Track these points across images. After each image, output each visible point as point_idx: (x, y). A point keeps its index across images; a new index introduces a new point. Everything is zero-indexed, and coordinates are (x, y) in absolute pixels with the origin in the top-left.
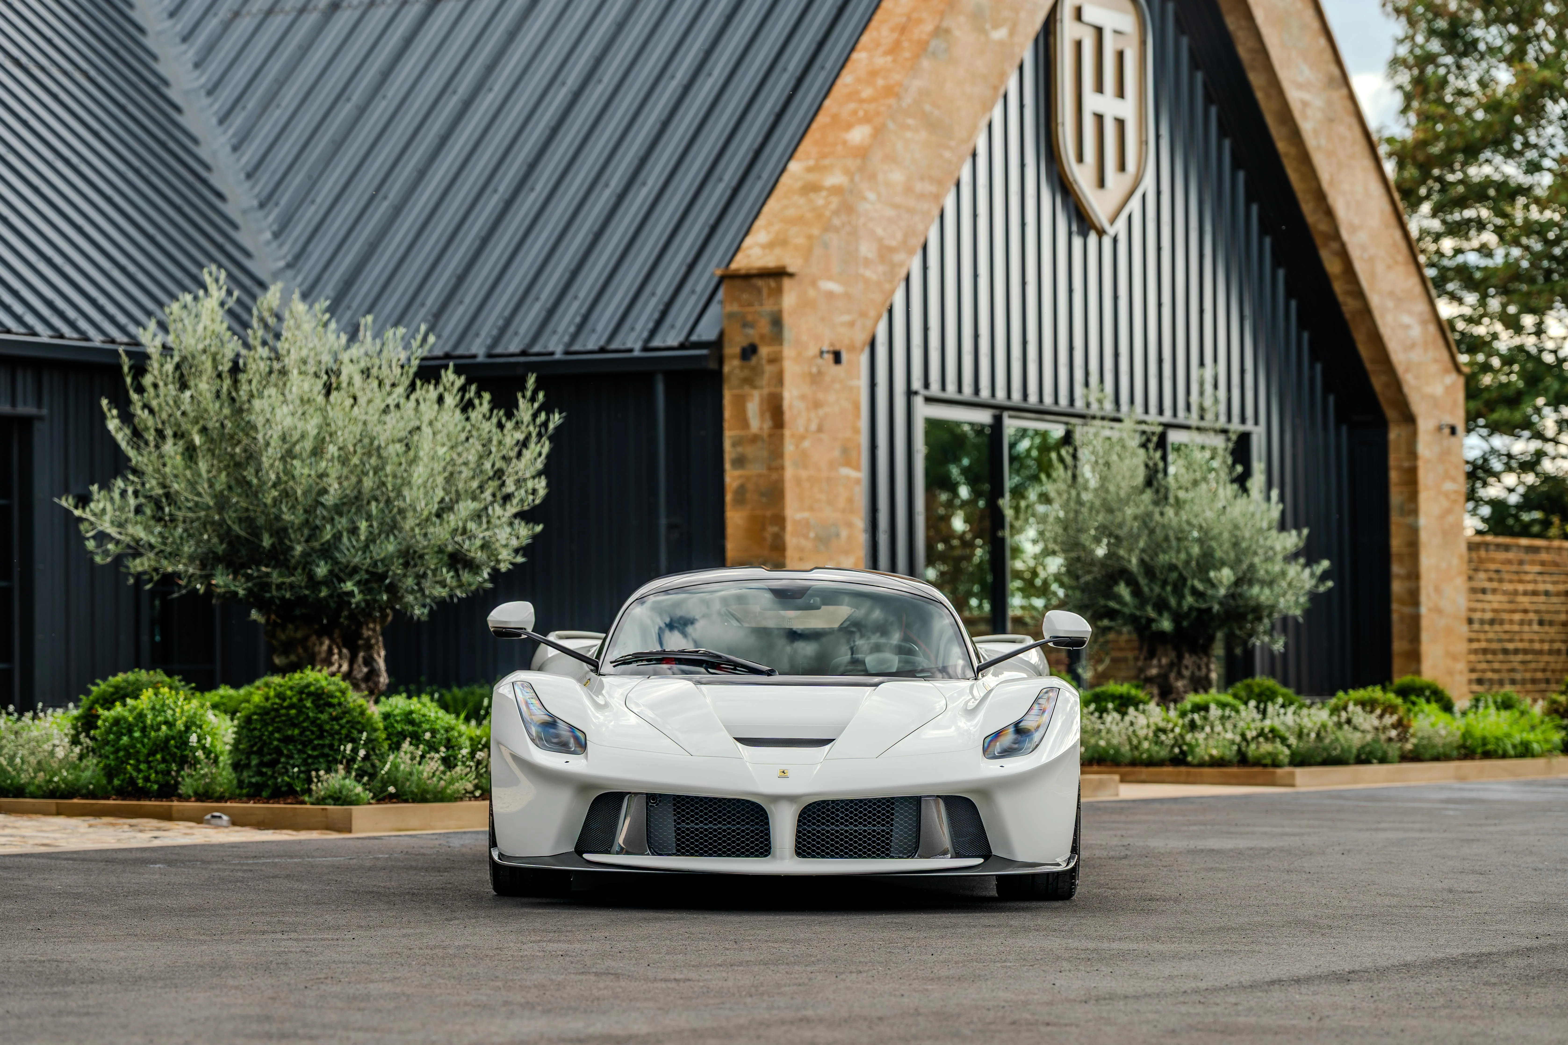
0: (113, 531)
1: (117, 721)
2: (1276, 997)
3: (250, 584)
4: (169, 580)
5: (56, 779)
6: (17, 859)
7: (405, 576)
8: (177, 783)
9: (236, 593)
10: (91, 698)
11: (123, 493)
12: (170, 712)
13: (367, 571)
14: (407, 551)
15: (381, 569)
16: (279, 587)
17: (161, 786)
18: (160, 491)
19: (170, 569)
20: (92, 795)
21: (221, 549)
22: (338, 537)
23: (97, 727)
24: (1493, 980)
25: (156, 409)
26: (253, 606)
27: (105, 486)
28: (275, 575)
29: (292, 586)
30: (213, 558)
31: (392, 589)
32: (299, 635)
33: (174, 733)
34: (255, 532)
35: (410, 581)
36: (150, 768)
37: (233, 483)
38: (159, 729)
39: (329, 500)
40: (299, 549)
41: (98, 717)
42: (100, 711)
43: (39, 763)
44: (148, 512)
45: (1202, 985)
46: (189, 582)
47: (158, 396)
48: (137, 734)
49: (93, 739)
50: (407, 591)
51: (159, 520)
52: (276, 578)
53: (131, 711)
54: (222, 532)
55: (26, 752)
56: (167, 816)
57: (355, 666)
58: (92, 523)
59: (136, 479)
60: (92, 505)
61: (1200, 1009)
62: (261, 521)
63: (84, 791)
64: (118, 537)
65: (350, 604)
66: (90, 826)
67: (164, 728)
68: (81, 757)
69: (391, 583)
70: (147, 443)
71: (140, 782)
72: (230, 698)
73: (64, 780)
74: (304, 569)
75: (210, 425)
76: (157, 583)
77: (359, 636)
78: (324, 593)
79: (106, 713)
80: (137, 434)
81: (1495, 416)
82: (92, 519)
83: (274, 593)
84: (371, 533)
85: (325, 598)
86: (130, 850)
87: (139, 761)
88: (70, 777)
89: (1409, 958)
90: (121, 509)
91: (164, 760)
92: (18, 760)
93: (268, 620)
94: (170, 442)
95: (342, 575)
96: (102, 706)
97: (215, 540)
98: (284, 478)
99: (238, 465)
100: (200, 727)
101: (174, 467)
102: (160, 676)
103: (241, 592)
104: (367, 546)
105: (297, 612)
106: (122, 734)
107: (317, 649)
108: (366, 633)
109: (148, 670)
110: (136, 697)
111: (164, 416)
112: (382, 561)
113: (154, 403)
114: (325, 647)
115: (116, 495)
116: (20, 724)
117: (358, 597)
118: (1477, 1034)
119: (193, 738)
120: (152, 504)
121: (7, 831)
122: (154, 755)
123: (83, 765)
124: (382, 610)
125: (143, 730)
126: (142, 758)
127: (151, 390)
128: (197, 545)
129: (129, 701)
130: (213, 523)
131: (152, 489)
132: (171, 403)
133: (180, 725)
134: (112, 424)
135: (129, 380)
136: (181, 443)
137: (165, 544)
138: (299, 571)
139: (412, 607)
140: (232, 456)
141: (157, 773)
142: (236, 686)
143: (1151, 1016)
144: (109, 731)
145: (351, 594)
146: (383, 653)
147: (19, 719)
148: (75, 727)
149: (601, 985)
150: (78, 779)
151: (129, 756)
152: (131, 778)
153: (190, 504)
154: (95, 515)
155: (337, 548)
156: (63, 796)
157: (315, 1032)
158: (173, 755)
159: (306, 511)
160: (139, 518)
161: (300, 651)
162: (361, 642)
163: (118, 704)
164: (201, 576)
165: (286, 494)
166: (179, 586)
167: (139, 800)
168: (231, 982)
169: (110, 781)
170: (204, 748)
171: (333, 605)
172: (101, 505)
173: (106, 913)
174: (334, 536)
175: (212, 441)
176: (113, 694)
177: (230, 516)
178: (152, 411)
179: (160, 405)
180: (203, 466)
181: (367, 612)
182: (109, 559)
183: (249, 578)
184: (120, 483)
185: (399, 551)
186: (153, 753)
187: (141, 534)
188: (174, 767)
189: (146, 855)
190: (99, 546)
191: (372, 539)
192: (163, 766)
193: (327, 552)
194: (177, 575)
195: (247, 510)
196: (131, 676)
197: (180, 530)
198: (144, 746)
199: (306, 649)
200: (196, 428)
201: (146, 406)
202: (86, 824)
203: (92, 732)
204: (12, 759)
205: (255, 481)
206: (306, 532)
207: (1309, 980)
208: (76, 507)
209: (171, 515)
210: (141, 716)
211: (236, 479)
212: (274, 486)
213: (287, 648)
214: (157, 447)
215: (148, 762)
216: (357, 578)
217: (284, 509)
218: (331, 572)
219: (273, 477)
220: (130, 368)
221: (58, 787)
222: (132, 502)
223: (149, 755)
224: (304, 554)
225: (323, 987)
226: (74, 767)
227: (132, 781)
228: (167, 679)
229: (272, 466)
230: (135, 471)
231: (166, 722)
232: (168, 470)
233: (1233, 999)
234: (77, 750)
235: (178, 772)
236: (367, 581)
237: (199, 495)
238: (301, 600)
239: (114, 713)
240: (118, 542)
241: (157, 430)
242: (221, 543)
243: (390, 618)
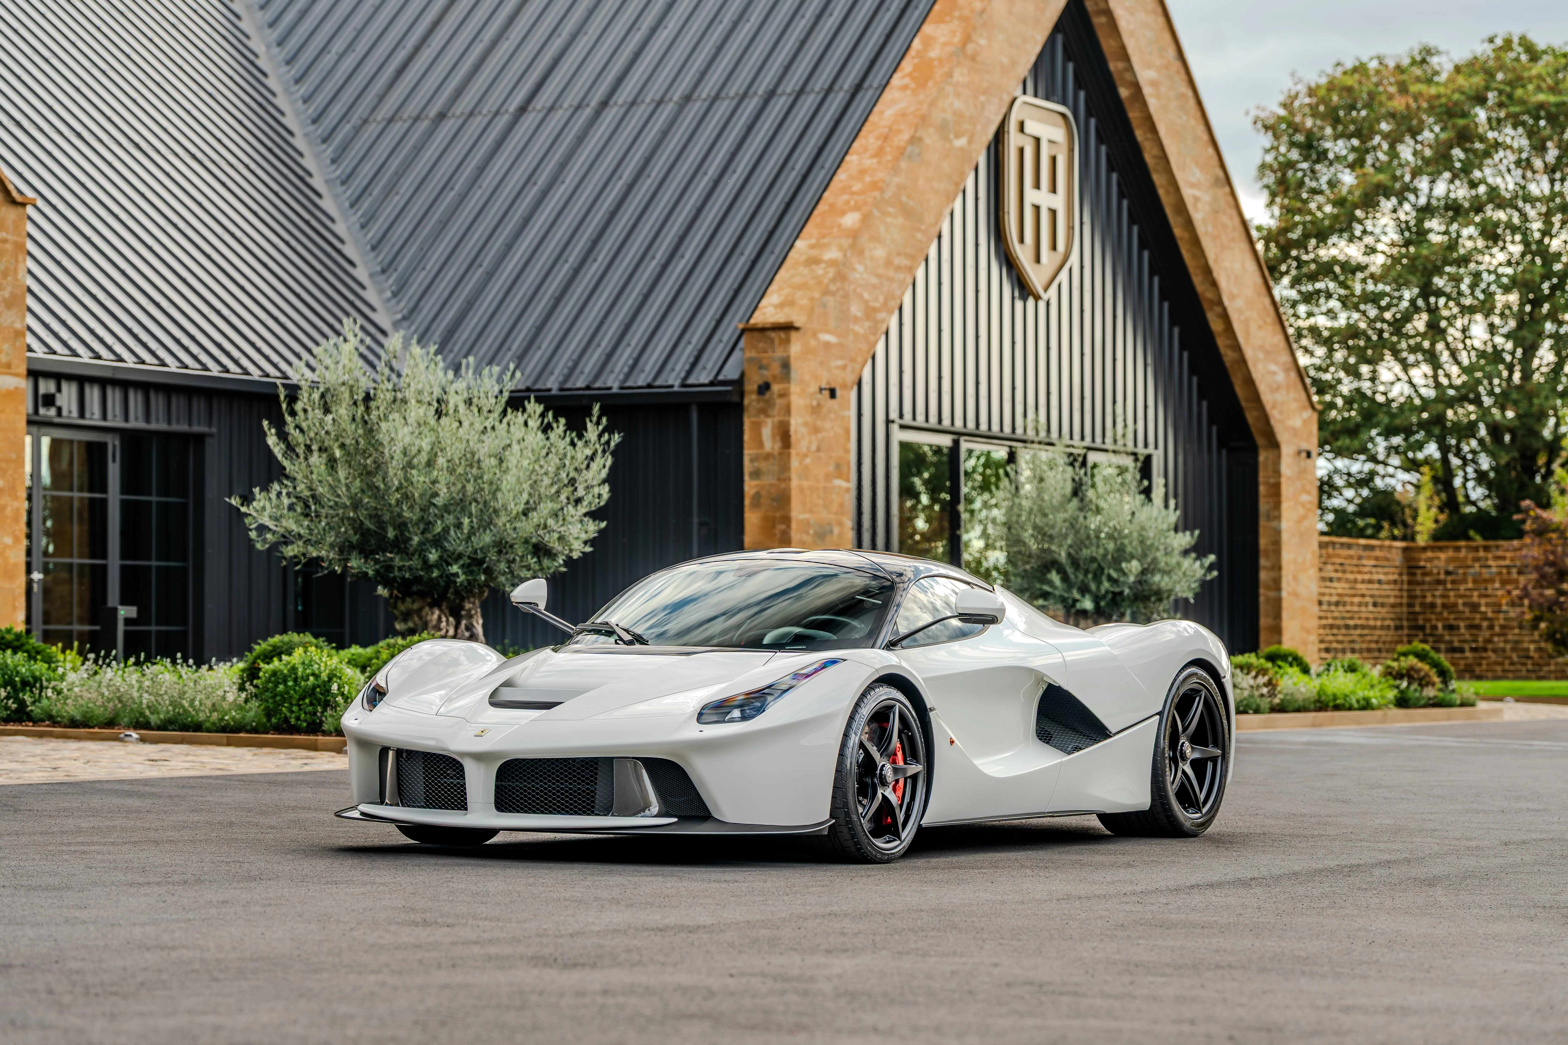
0: (271, 524)
1: (274, 673)
2: (1197, 898)
3: (377, 567)
4: (315, 563)
5: (227, 718)
6: (199, 780)
7: (498, 561)
8: (321, 722)
9: (367, 573)
10: (254, 654)
11: (279, 494)
12: (316, 666)
13: (469, 557)
14: (501, 542)
15: (480, 555)
16: (400, 569)
17: (309, 724)
18: (308, 494)
19: (314, 555)
20: (255, 730)
21: (355, 539)
22: (446, 530)
23: (259, 678)
24: (1364, 886)
25: (306, 429)
26: (379, 583)
27: (265, 489)
28: (397, 559)
29: (410, 568)
30: (349, 546)
31: (488, 571)
32: (416, 606)
33: (320, 682)
34: (382, 526)
35: (503, 566)
36: (300, 709)
37: (365, 487)
38: (308, 679)
39: (439, 501)
40: (416, 539)
41: (260, 669)
42: (262, 665)
43: (214, 705)
44: (299, 510)
45: (1138, 889)
46: (330, 564)
47: (307, 419)
48: (290, 683)
49: (256, 686)
50: (500, 573)
51: (307, 515)
52: (398, 562)
53: (286, 665)
54: (357, 525)
55: (203, 697)
56: (314, 747)
57: (459, 631)
58: (254, 518)
59: (289, 484)
60: (255, 503)
61: (1139, 907)
62: (387, 517)
63: (248, 727)
64: (274, 528)
65: (455, 582)
66: (255, 755)
67: (311, 678)
68: (246, 701)
69: (488, 567)
70: (298, 456)
71: (293, 721)
72: (360, 655)
73: (233, 718)
74: (420, 555)
75: (348, 442)
76: (305, 565)
77: (462, 608)
78: (435, 574)
79: (266, 666)
80: (290, 448)
81: (1339, 443)
82: (254, 514)
83: (396, 573)
84: (472, 527)
85: (436, 578)
86: (287, 774)
87: (291, 704)
88: (238, 717)
89: (1297, 868)
90: (277, 507)
91: (311, 704)
92: (197, 703)
93: (391, 595)
94: (316, 454)
95: (449, 560)
96: (263, 661)
97: (351, 532)
98: (405, 484)
99: (369, 473)
100: (340, 678)
101: (319, 475)
102: (308, 638)
103: (371, 573)
104: (469, 538)
105: (415, 588)
106: (279, 683)
107: (429, 618)
108: (468, 606)
109: (299, 633)
110: (290, 654)
111: (312, 435)
112: (481, 549)
113: (304, 425)
114: (435, 616)
115: (273, 495)
116: (198, 674)
117: (462, 578)
118: (1359, 929)
119: (335, 687)
120: (301, 504)
121: (189, 758)
122: (303, 699)
123: (247, 707)
124: (480, 587)
125: (295, 680)
126: (294, 702)
127: (301, 414)
128: (337, 536)
129: (284, 657)
130: (349, 518)
131: (301, 492)
132: (317, 424)
133: (324, 676)
134: (272, 440)
135: (284, 406)
136: (324, 455)
137: (311, 534)
138: (416, 556)
139: (504, 585)
140: (365, 466)
141: (305, 713)
142: (364, 645)
143: (1103, 913)
144: (268, 681)
145: (456, 575)
146: (481, 621)
147: (196, 671)
148: (242, 678)
149: (669, 885)
150: (243, 718)
151: (284, 700)
152: (286, 717)
153: (332, 503)
154: (257, 511)
155: (446, 539)
156: (231, 731)
157: (451, 921)
158: (319, 700)
159: (421, 510)
160: (291, 514)
161: (416, 619)
162: (463, 613)
163: (275, 659)
164: (340, 560)
165: (406, 497)
166: (322, 567)
167: (291, 734)
168: (378, 880)
169: (269, 720)
170: (343, 694)
171: (442, 583)
172: (262, 504)
173: (272, 824)
174: (443, 529)
175: (349, 454)
176: (271, 651)
177: (362, 514)
178: (302, 431)
179: (309, 427)
180: (342, 474)
181: (468, 590)
182: (267, 546)
183: (377, 561)
184: (276, 486)
185: (494, 541)
186: (303, 698)
187: (294, 527)
188: (319, 709)
189: (300, 778)
190: (259, 536)
191: (472, 532)
192: (310, 708)
193: (438, 542)
194: (319, 559)
195: (376, 509)
196: (286, 638)
197: (323, 524)
198: (295, 692)
199: (420, 618)
200: (336, 444)
201: (297, 427)
202: (251, 754)
203: (255, 682)
204: (192, 701)
205: (382, 486)
206: (422, 526)
207: (1220, 885)
208: (242, 505)
209: (316, 511)
210: (294, 669)
211: (367, 484)
212: (397, 490)
213: (406, 616)
214: (306, 459)
215: (299, 705)
216: (461, 562)
217: (405, 508)
218: (441, 557)
219: (396, 483)
220: (286, 397)
221: (228, 724)
222: (286, 501)
223: (299, 700)
224: (421, 543)
225: (451, 884)
226: (241, 708)
227: (286, 720)
228: (314, 641)
229: (396, 474)
230: (287, 477)
231: (313, 674)
232: (314, 476)
233: (1163, 900)
234: (244, 695)
235: (322, 713)
236: (469, 565)
237: (339, 496)
238: (418, 580)
239: (271, 667)
240: (274, 533)
241: (306, 445)
242: (355, 534)
243: (486, 594)
